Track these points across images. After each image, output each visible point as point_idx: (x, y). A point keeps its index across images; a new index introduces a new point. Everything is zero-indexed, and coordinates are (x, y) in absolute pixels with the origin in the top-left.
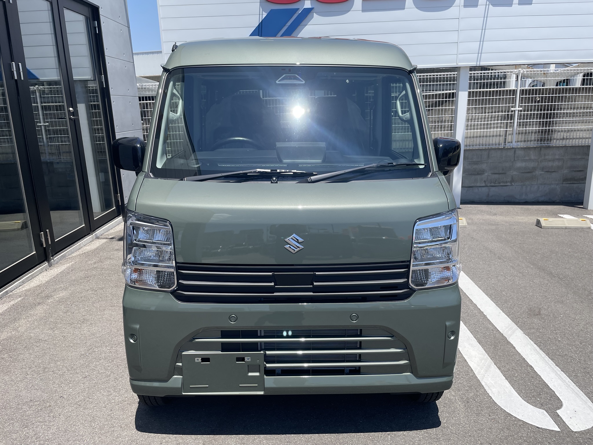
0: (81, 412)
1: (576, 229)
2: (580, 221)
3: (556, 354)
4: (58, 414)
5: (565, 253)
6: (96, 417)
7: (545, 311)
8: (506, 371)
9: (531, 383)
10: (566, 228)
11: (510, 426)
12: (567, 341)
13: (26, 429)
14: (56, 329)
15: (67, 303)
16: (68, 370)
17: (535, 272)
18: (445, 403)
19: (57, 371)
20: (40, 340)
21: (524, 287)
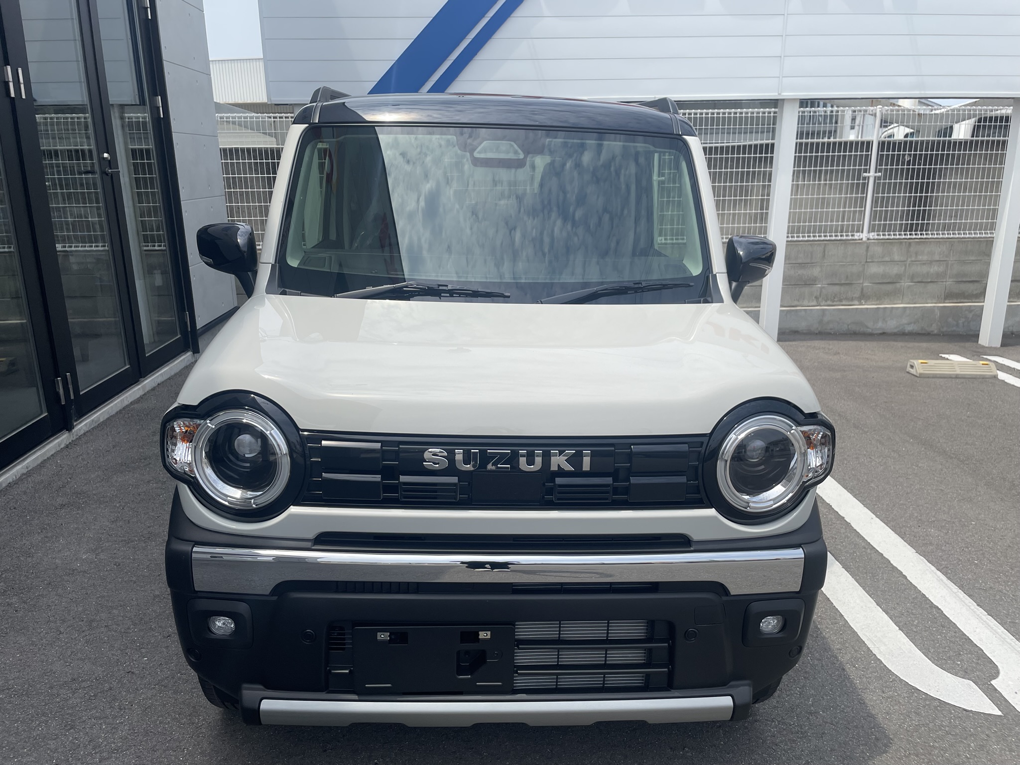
0: (170, 698)
1: (973, 378)
2: (979, 366)
3: (975, 587)
4: (127, 703)
5: (961, 418)
6: (199, 706)
7: (946, 516)
8: (897, 617)
9: (941, 636)
10: (957, 377)
11: (919, 708)
12: (989, 565)
13: (72, 731)
14: (100, 550)
15: (115, 504)
16: (135, 624)
17: (918, 450)
18: (806, 672)
19: (114, 626)
20: (73, 570)
21: (905, 474)
